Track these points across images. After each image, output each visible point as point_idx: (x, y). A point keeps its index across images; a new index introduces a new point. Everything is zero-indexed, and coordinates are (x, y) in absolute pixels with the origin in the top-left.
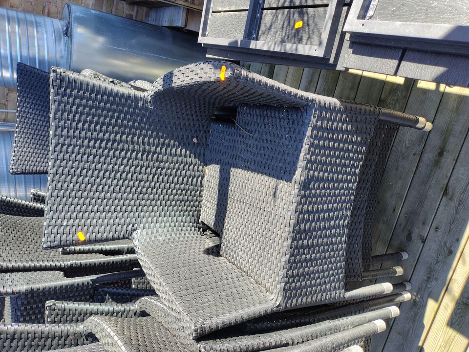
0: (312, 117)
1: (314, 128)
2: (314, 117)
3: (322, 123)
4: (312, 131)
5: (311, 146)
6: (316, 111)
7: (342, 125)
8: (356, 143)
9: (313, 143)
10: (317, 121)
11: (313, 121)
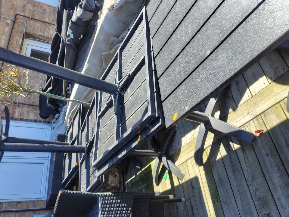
0: (100, 200)
1: (102, 204)
2: (101, 200)
3: (105, 202)
4: (101, 205)
5: (102, 211)
6: (100, 198)
7: (115, 201)
8: (124, 207)
9: (103, 210)
10: (102, 202)
11: (101, 202)
